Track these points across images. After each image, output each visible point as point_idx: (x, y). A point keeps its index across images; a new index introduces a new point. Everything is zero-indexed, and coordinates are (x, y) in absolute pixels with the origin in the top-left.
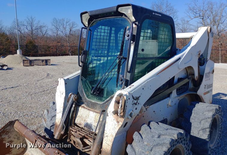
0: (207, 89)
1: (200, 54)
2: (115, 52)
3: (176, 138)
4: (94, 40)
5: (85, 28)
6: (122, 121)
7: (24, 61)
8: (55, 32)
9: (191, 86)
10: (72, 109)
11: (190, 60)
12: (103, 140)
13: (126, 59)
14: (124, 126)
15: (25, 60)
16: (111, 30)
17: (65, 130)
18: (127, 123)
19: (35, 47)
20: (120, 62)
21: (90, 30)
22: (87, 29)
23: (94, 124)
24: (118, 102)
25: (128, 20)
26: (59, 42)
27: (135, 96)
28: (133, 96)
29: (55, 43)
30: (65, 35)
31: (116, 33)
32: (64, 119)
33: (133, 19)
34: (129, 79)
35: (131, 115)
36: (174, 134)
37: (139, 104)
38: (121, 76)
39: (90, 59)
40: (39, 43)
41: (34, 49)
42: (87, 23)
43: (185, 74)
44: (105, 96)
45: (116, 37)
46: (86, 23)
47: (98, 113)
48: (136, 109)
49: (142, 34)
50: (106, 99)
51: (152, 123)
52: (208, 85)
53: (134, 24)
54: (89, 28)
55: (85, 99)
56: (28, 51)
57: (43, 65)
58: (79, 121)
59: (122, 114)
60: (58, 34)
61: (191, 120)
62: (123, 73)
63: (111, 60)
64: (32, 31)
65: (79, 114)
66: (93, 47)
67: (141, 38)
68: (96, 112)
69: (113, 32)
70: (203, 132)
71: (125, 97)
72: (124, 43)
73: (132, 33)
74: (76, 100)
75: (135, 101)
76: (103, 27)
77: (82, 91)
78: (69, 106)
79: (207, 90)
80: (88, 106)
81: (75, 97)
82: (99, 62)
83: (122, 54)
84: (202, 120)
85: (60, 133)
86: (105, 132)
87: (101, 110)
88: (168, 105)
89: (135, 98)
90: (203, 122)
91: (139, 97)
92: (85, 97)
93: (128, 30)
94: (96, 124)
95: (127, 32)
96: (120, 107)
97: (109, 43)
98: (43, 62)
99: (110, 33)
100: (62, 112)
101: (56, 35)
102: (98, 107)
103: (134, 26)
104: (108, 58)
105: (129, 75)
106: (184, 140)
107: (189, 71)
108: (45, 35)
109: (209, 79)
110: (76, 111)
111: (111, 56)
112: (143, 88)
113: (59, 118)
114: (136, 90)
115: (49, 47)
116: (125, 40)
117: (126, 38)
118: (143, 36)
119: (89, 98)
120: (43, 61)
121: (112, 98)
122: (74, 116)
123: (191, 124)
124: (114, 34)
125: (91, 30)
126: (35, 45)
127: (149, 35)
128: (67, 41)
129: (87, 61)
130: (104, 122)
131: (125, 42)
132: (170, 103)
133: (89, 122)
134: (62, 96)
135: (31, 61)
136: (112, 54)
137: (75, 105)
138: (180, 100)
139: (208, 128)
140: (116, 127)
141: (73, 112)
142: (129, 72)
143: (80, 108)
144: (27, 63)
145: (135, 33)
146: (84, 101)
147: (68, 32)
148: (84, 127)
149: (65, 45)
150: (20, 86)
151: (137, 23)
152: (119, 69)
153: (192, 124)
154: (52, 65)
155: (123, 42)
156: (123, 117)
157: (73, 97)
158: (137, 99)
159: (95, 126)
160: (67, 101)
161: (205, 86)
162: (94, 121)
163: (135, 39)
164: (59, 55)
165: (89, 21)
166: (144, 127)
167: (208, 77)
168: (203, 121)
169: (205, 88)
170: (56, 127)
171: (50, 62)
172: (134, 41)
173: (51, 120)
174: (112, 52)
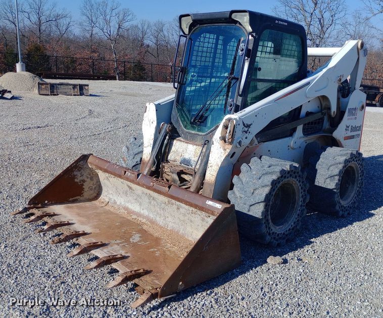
0: (351, 132)
1: (340, 80)
2: (221, 73)
3: (289, 169)
4: (195, 53)
5: (185, 35)
6: (229, 148)
7: (40, 86)
8: (87, 29)
9: (326, 125)
10: (166, 142)
11: (325, 88)
12: (206, 171)
13: (238, 79)
14: (231, 157)
15: (42, 84)
16: (217, 39)
17: (156, 166)
18: (234, 153)
19: (46, 58)
20: (230, 83)
21: (190, 38)
22: (186, 37)
23: (194, 159)
24: (226, 127)
25: (244, 30)
26: (94, 52)
27: (246, 123)
28: (243, 123)
29: (86, 53)
30: (108, 36)
31: (225, 44)
32: (155, 153)
33: (250, 29)
34: (240, 104)
35: (240, 143)
36: (286, 165)
37: (249, 132)
38: (230, 100)
39: (190, 78)
40: (55, 51)
41: (44, 62)
42: (188, 29)
43: (318, 107)
44: (209, 125)
45: (225, 50)
46: (186, 31)
47: (199, 145)
48: (246, 138)
49: (260, 48)
50: (210, 129)
51: (264, 157)
52: (352, 126)
53: (250, 36)
54: (189, 36)
55: (182, 130)
56: (31, 66)
57: (74, 95)
58: (173, 157)
59: (230, 140)
60: (94, 32)
61: (317, 166)
62: (232, 97)
63: (215, 82)
64: (40, 25)
65: (173, 149)
66: (193, 63)
67: (259, 54)
68: (197, 145)
69: (220, 42)
70: (331, 181)
71: (234, 121)
72: (236, 60)
73: (247, 47)
74: (170, 131)
75: (246, 129)
76: (208, 35)
77: (178, 121)
78: (161, 137)
79: (350, 134)
80: (186, 138)
81: (169, 126)
82: (199, 85)
83: (233, 73)
84: (331, 166)
85: (150, 169)
86: (209, 162)
87: (203, 142)
88: (289, 146)
89: (246, 125)
90: (331, 168)
91: (250, 125)
92: (181, 127)
93: (243, 42)
94: (196, 159)
95: (242, 45)
96: (228, 132)
97: (214, 58)
98: (76, 90)
99: (217, 44)
100: (152, 146)
101: (88, 36)
102: (199, 138)
103: (250, 37)
104: (211, 80)
105: (240, 99)
106: (299, 177)
107: (324, 104)
108: (65, 35)
109: (356, 118)
110: (170, 145)
111: (215, 77)
112: (256, 114)
113: (148, 153)
114: (248, 116)
115: (73, 61)
116: (238, 55)
117: (240, 53)
118: (262, 52)
119: (187, 129)
120: (74, 86)
121: (217, 127)
122: (167, 150)
123: (316, 170)
124: (222, 45)
125: (192, 38)
126: (46, 55)
127: (268, 50)
128: (110, 49)
129: (186, 81)
130: (208, 152)
131: (237, 57)
132: (292, 144)
133: (187, 156)
134: (152, 125)
135: (52, 86)
136: (217, 74)
137: (169, 137)
138: (308, 144)
139: (336, 175)
140: (222, 155)
141: (167, 145)
142: (240, 96)
143: (175, 141)
144: (46, 89)
145: (251, 47)
146: (180, 133)
147: (114, 30)
148: (181, 163)
149: (107, 57)
150: (51, 126)
151: (254, 34)
152: (228, 91)
153: (318, 171)
154: (91, 95)
155: (235, 58)
156: (231, 143)
157: (166, 127)
158: (248, 126)
159: (195, 161)
160: (158, 133)
161: (348, 127)
162: (194, 155)
163: (251, 54)
164: (98, 79)
165: (191, 27)
166: (255, 160)
167: (353, 115)
168: (333, 167)
169: (346, 129)
170: (144, 163)
171: (88, 90)
172: (248, 57)
173: (134, 158)
174: (217, 72)
